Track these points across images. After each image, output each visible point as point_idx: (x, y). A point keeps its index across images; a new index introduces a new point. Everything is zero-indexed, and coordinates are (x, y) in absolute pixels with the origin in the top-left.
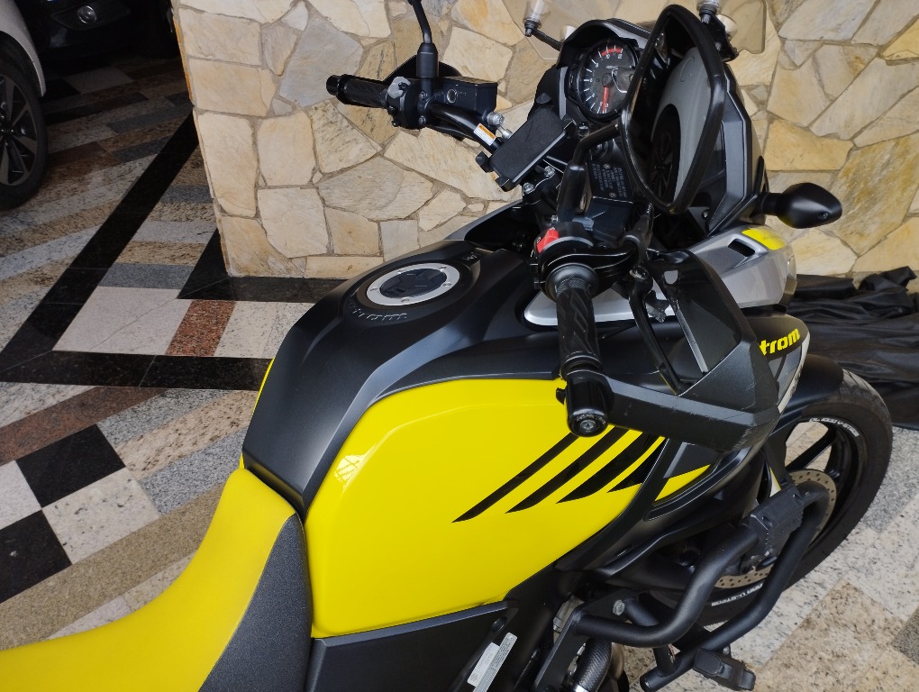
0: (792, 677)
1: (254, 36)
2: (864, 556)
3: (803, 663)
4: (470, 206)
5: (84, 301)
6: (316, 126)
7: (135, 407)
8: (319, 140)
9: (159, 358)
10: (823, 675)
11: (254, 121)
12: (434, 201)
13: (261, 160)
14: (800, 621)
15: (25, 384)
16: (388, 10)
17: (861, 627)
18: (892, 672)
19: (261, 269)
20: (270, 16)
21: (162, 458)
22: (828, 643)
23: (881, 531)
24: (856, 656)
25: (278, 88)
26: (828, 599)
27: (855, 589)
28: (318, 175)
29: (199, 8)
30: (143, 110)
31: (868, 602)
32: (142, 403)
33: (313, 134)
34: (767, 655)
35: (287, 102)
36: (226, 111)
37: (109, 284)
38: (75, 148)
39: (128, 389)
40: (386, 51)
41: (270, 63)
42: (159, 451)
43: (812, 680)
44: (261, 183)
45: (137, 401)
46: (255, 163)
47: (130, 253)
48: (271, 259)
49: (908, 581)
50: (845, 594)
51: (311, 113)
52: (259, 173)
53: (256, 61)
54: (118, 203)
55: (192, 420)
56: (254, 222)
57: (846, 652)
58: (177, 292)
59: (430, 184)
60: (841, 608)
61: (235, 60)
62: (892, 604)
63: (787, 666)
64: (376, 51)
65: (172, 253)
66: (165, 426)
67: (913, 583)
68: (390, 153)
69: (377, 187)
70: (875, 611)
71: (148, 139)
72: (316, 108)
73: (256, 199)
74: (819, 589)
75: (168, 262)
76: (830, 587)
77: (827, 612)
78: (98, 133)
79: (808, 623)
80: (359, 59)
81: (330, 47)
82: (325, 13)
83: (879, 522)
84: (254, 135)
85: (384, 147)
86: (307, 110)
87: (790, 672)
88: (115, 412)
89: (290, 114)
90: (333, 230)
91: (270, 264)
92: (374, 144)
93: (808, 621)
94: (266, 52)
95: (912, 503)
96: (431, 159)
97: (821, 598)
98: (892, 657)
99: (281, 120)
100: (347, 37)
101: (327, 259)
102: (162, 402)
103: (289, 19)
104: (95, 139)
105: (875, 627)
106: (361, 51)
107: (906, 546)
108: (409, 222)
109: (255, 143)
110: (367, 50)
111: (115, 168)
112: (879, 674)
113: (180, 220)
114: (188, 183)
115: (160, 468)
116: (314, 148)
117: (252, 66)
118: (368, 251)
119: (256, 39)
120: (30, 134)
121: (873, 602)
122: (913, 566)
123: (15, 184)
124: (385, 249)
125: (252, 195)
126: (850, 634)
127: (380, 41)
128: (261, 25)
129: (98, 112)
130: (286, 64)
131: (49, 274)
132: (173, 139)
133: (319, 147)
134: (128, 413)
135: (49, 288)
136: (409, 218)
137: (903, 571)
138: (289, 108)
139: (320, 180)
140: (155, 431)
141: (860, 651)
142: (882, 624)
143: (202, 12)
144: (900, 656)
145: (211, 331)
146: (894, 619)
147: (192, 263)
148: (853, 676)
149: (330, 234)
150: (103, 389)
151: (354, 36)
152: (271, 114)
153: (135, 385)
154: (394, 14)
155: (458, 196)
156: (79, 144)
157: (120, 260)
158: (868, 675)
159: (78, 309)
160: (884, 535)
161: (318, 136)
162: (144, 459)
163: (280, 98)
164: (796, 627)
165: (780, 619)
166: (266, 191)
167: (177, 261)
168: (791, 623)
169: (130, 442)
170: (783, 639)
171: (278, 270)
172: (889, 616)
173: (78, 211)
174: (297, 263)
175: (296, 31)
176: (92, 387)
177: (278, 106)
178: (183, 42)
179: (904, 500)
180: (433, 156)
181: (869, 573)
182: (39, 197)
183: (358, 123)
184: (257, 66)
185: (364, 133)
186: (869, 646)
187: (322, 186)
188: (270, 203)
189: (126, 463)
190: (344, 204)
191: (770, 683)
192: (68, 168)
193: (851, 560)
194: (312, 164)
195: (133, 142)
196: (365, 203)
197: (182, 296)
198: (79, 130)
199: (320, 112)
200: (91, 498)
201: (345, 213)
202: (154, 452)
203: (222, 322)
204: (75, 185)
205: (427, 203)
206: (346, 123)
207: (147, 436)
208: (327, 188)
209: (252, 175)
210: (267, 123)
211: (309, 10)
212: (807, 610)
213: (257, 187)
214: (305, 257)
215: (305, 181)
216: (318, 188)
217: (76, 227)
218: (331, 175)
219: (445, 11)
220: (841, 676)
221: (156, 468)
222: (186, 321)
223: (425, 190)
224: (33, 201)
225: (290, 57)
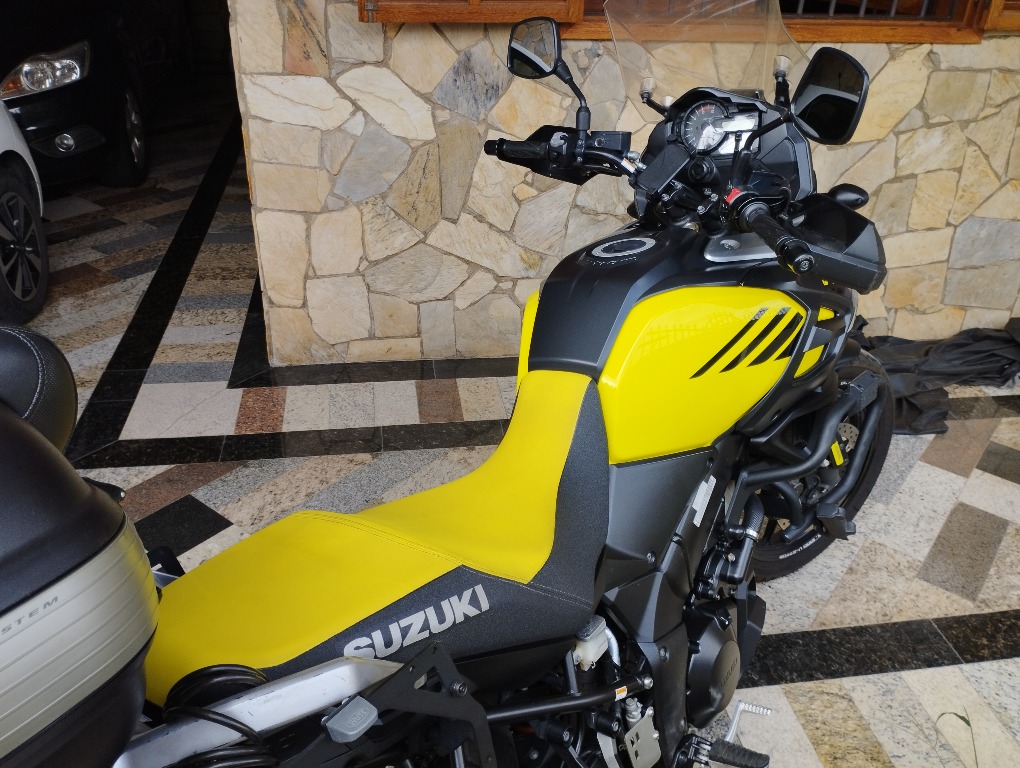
0: (850, 607)
1: (315, 141)
2: (879, 522)
3: (856, 597)
4: (500, 285)
5: (135, 397)
6: (365, 219)
7: (223, 478)
8: (368, 232)
9: (229, 437)
10: (872, 602)
11: (308, 216)
12: (468, 282)
13: (313, 251)
14: (845, 570)
15: (102, 470)
16: (434, 116)
17: (891, 568)
18: (922, 594)
19: (304, 357)
20: (331, 124)
21: (265, 514)
22: (870, 582)
23: (887, 504)
24: (893, 588)
25: (333, 186)
26: (862, 553)
27: (880, 544)
28: (365, 263)
29: (267, 118)
30: (126, 233)
31: (892, 552)
32: (228, 474)
33: (363, 225)
34: (827, 595)
35: (342, 198)
36: (284, 208)
37: (153, 382)
38: (66, 270)
39: (211, 465)
40: (431, 150)
41: (328, 165)
42: (261, 509)
43: (865, 607)
44: (311, 273)
45: (223, 473)
46: (307, 255)
47: (163, 355)
48: (315, 346)
49: (917, 535)
50: (872, 549)
51: (362, 207)
52: (310, 265)
53: (315, 162)
54: (133, 314)
55: (282, 482)
56: (301, 312)
57: (885, 586)
58: (225, 383)
59: (465, 266)
60: (873, 558)
61: (296, 163)
62: (910, 551)
63: (844, 600)
64: (422, 151)
65: (207, 352)
66: (259, 489)
67: (921, 536)
68: (431, 240)
69: (418, 271)
70: (898, 557)
71: (141, 258)
72: (367, 203)
73: (305, 289)
74: (853, 547)
75: (205, 360)
76: (860, 545)
77: (863, 561)
78: (84, 254)
79: (851, 570)
80: (407, 158)
81: (382, 149)
82: (379, 121)
83: (884, 499)
84: (308, 230)
85: (426, 234)
86: (358, 205)
87: (848, 603)
88: (204, 484)
89: (342, 209)
90: (375, 314)
91: (314, 352)
92: (418, 232)
93: (851, 569)
94: (325, 156)
95: (905, 483)
96: (468, 243)
97: (856, 553)
98: (918, 585)
99: (334, 215)
100: (398, 141)
101: (368, 344)
102: (247, 471)
103: (349, 127)
104: (84, 261)
105: (902, 567)
106: (410, 151)
107: (909, 512)
108: (445, 303)
109: (308, 236)
110: (415, 151)
111: (116, 285)
112: (913, 597)
113: (203, 325)
114: (198, 293)
115: (267, 521)
116: (363, 239)
117: (311, 167)
118: (407, 332)
119: (317, 144)
120: (35, 252)
121: (895, 551)
122: (918, 525)
123: (27, 299)
124: (423, 330)
125: (301, 285)
126: (884, 573)
127: (426, 143)
128: (322, 132)
129: (77, 237)
130: (342, 164)
131: (88, 378)
132: (167, 257)
133: (368, 238)
134: (217, 483)
135: (93, 390)
136: (445, 298)
137: (911, 528)
138: (342, 204)
139: (368, 267)
140: (250, 494)
141: (895, 584)
142: (907, 565)
143: (270, 121)
144: (925, 584)
145: (272, 412)
146: (914, 561)
147: (232, 359)
148: (894, 601)
149: (372, 318)
150: (184, 467)
151: (404, 139)
152: (325, 209)
153: (216, 460)
154: (440, 120)
155: (490, 276)
156: (68, 265)
157: (155, 361)
158: (906, 598)
159: (131, 404)
160: (891, 506)
161: (367, 227)
162: (249, 516)
163: (334, 195)
164: (842, 574)
165: (830, 570)
166: (315, 281)
167: (214, 358)
168: (839, 572)
169: (229, 505)
170: (836, 583)
171: (321, 357)
172: (910, 559)
173: (93, 323)
174: (339, 348)
175: (353, 136)
176: (173, 466)
177: (332, 202)
178: (249, 148)
179: (899, 482)
180: (469, 241)
181: (887, 533)
182: (46, 314)
183: (404, 214)
184: (316, 168)
185: (409, 223)
186: (901, 580)
187: (367, 273)
188: (317, 292)
189: (232, 521)
190: (387, 289)
191: (835, 612)
192: (66, 287)
193: (871, 526)
194: (360, 253)
195: (125, 262)
196: (406, 287)
197: (232, 385)
198: (63, 253)
199: (370, 206)
200: (210, 551)
201: (388, 298)
202: (256, 512)
203: (280, 404)
204: (80, 301)
205: (462, 284)
206: (393, 214)
207: (244, 498)
208: (373, 275)
209: (303, 266)
210: (321, 218)
211: (366, 118)
212: (848, 563)
213: (306, 277)
214: (348, 342)
215: (353, 270)
216: (363, 276)
217: (97, 336)
218: (377, 263)
219: (482, 117)
220: (886, 602)
221: (263, 522)
222: (243, 406)
223: (460, 272)
224: (41, 317)
225: (346, 158)
